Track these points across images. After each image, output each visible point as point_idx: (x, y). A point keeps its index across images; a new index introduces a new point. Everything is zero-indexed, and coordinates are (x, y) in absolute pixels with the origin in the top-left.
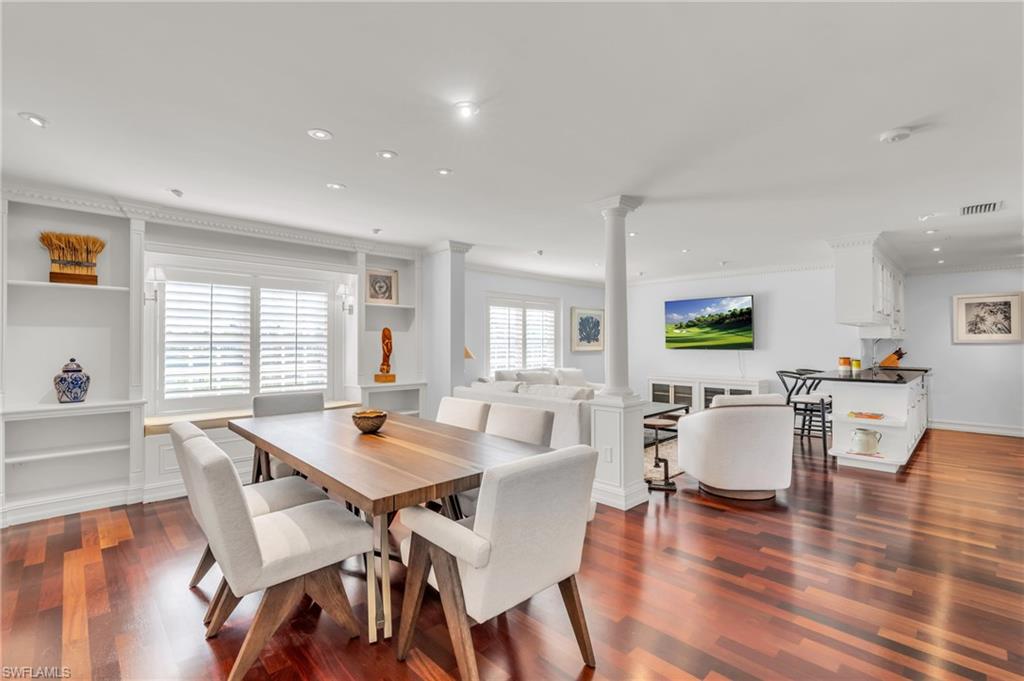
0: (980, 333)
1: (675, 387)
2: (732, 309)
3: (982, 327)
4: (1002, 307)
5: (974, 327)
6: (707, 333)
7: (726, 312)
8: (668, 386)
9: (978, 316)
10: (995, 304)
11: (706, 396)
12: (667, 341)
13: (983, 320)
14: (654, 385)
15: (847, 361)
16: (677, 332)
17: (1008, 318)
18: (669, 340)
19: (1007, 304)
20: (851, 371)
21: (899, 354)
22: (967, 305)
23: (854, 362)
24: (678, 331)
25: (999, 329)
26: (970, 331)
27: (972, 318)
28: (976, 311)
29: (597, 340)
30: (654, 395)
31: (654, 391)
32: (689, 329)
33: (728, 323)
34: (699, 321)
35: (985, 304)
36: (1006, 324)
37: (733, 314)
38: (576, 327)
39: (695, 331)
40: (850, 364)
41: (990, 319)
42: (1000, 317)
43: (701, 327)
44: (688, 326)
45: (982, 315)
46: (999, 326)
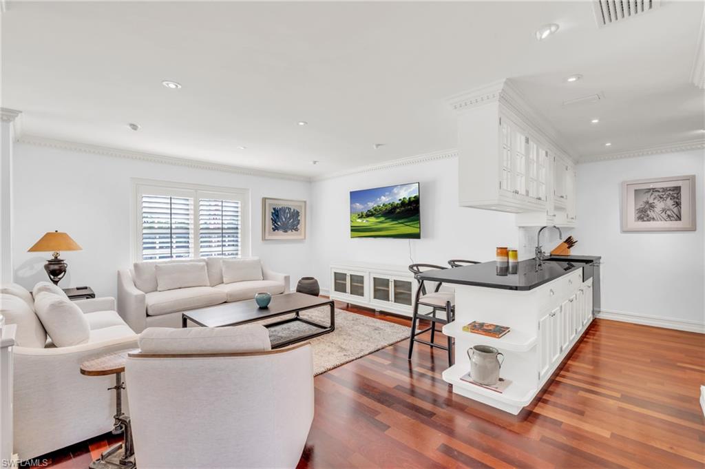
0: (648, 220)
1: (351, 275)
2: (402, 198)
3: (651, 214)
4: (671, 193)
5: (643, 214)
6: (381, 222)
7: (397, 202)
8: (346, 274)
9: (647, 202)
10: (665, 190)
11: (375, 286)
12: (352, 230)
13: (652, 206)
14: (335, 273)
15: (504, 252)
16: (360, 222)
17: (678, 204)
18: (355, 229)
19: (678, 189)
20: (508, 262)
21: (570, 242)
22: (636, 191)
23: (510, 253)
24: (359, 220)
25: (669, 216)
26: (640, 218)
27: (641, 205)
28: (645, 198)
29: (296, 230)
30: (335, 283)
31: (335, 279)
32: (368, 219)
33: (399, 213)
34: (375, 210)
35: (654, 190)
36: (675, 210)
37: (403, 204)
38: (269, 216)
39: (372, 220)
40: (507, 254)
41: (660, 205)
42: (670, 202)
43: (378, 217)
44: (368, 216)
45: (651, 201)
46: (668, 212)
